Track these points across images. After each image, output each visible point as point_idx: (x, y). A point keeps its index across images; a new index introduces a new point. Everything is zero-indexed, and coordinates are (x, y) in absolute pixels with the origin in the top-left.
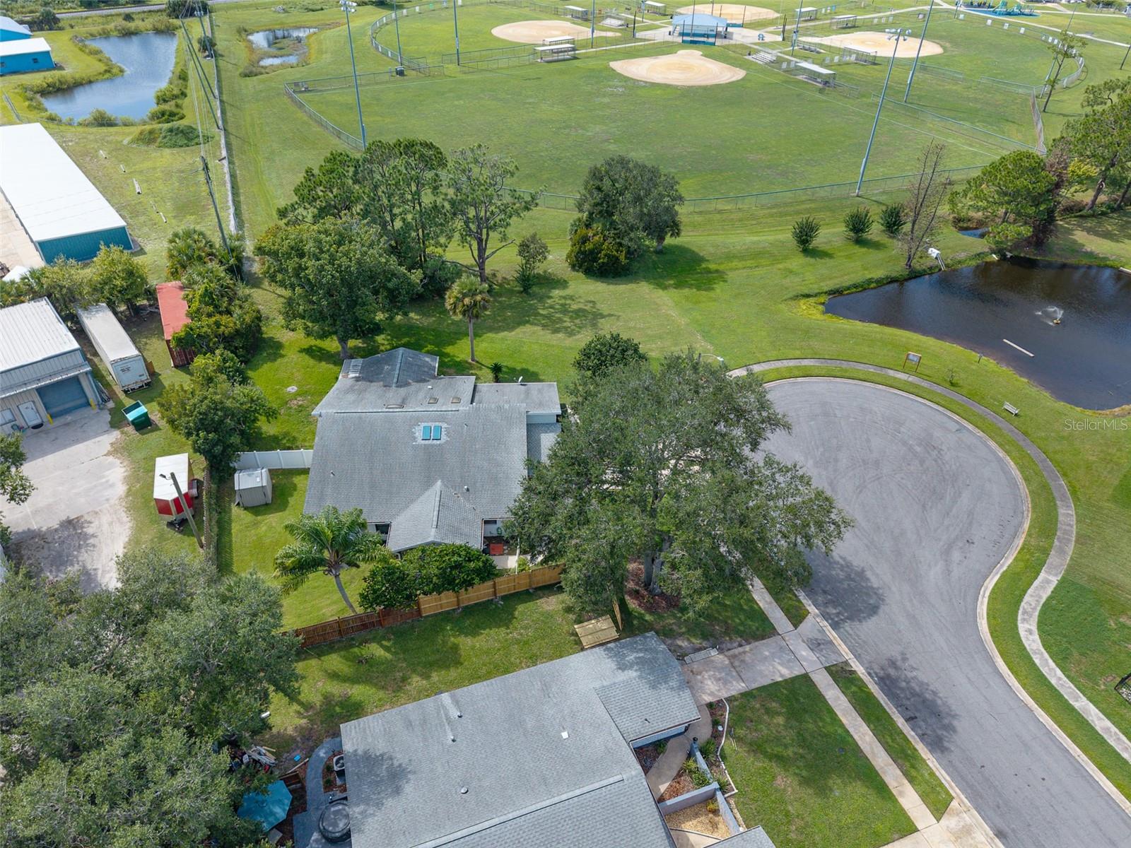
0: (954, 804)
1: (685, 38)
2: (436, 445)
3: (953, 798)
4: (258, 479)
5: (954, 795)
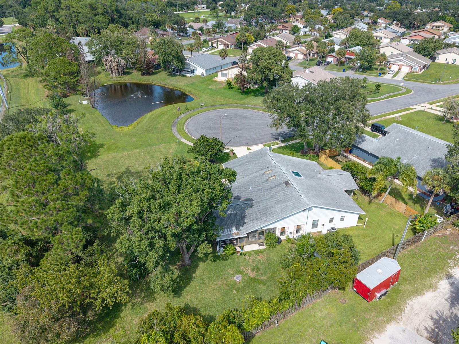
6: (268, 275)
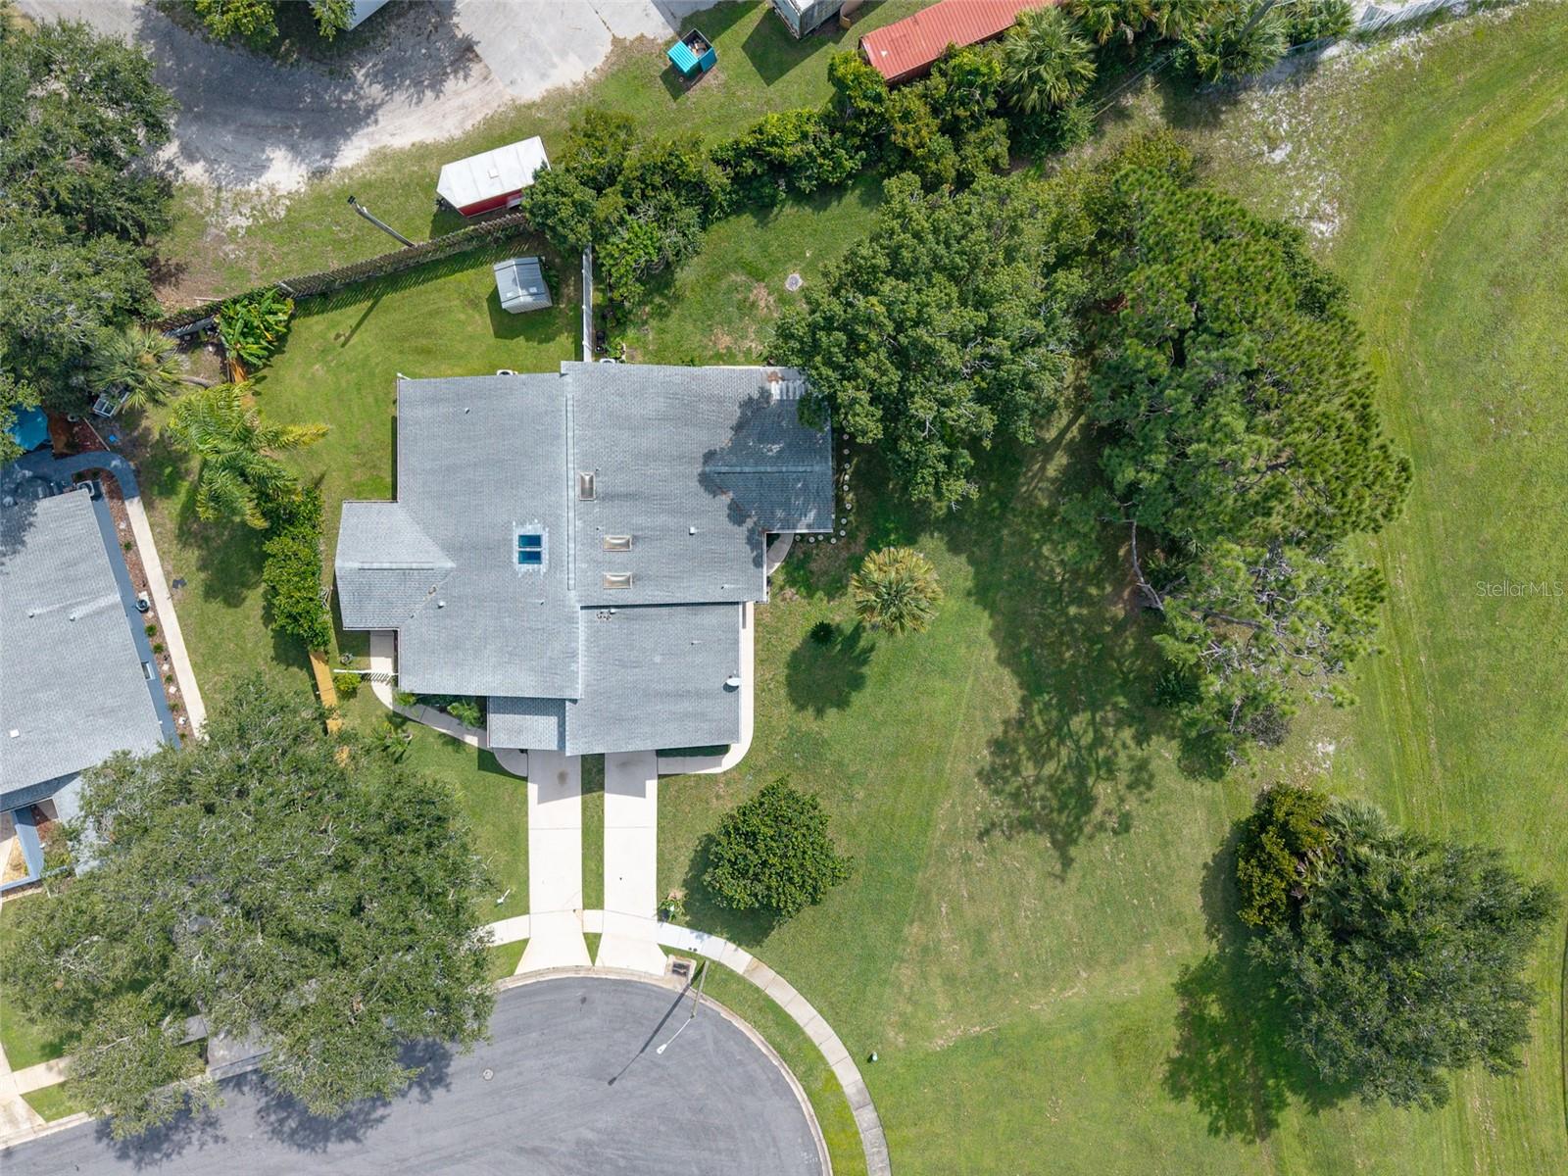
0: (40, 1120)
2: (510, 558)
3: (47, 1120)
4: (509, 295)
5: (52, 1123)
6: (724, 285)
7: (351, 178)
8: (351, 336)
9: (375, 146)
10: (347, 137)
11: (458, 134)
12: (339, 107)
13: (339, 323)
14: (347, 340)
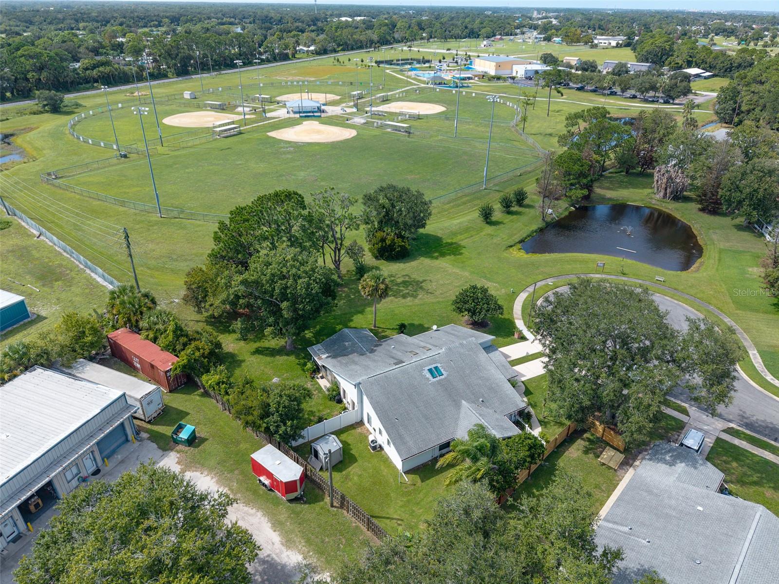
1: (301, 115)
2: (444, 379)
4: (335, 444)
7: (309, 552)
8: (395, 519)
9: (284, 549)
10: (284, 566)
11: (259, 514)
12: (267, 580)
13: (392, 528)
14: (399, 519)
